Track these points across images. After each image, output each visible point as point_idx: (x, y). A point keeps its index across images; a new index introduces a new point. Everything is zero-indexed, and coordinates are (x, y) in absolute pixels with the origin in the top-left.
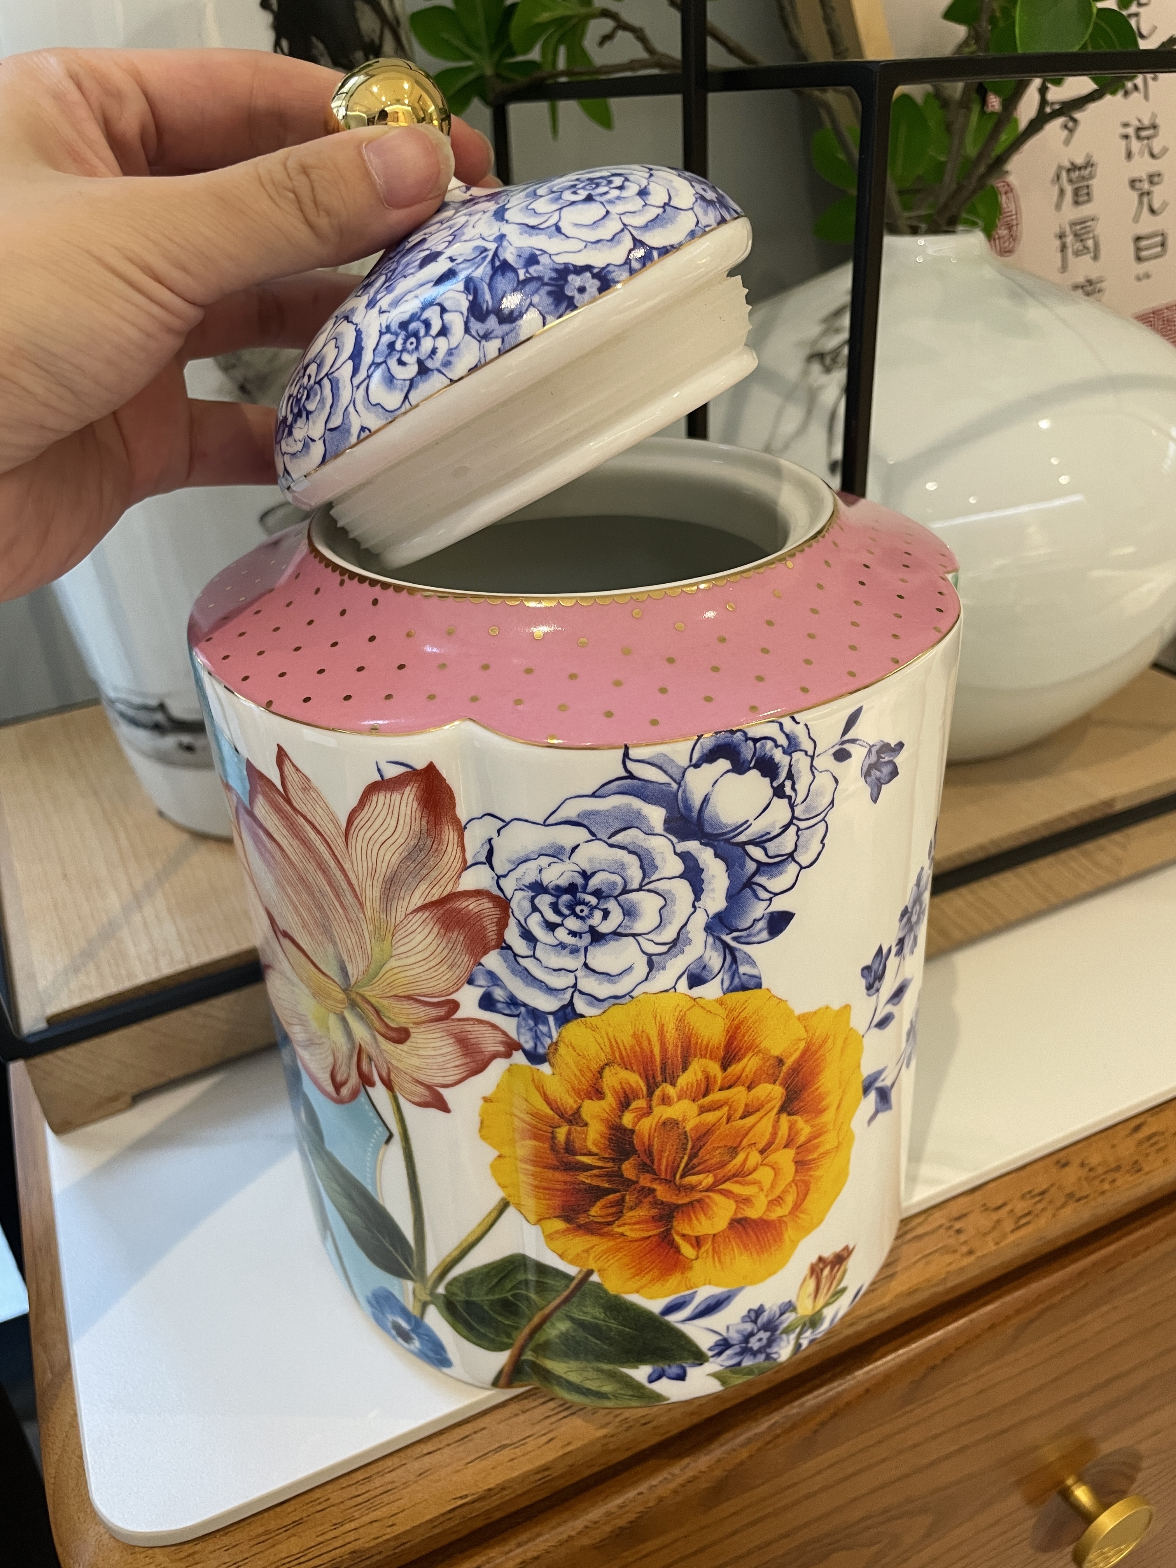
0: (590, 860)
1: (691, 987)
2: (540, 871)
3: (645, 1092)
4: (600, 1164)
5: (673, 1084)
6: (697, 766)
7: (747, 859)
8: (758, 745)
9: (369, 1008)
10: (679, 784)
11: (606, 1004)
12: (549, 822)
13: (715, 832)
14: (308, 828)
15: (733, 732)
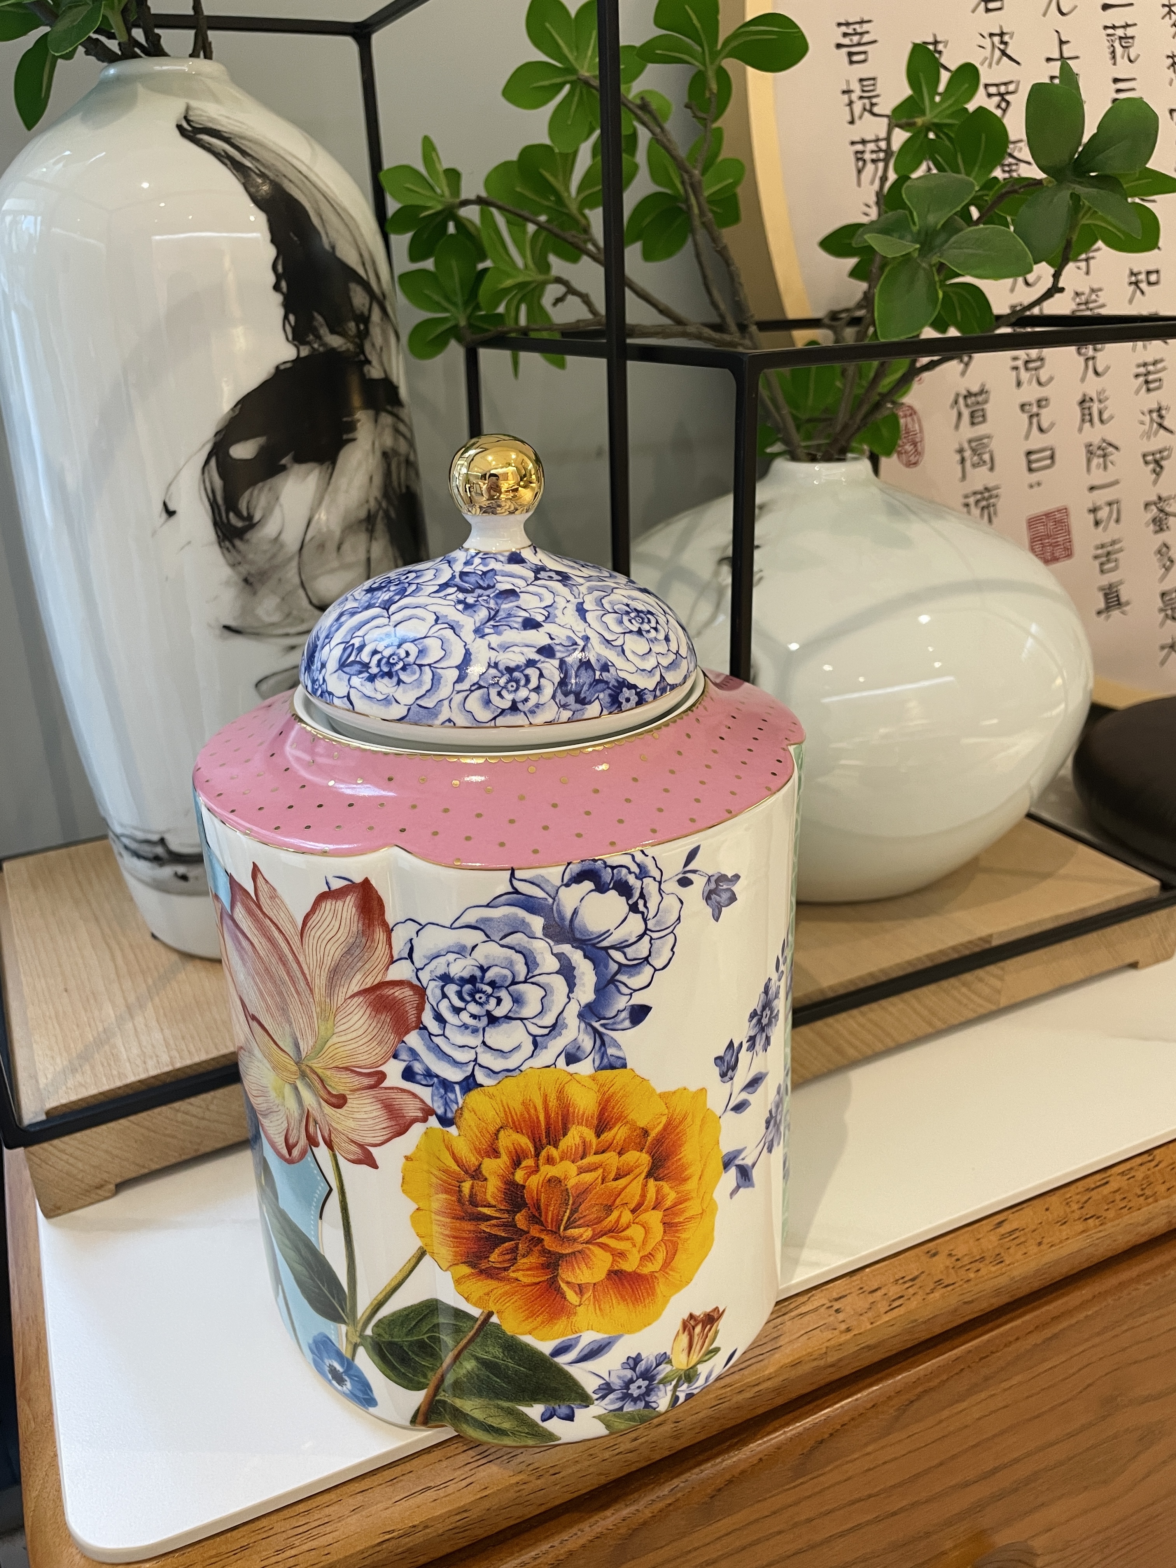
0: (486, 957)
1: (568, 1065)
2: (448, 965)
3: (533, 1153)
4: (498, 1215)
5: (556, 1146)
6: (567, 885)
7: (611, 961)
8: (615, 871)
9: (316, 1078)
10: (554, 899)
11: (501, 1076)
12: (454, 926)
13: (584, 938)
14: (273, 928)
15: (595, 861)
